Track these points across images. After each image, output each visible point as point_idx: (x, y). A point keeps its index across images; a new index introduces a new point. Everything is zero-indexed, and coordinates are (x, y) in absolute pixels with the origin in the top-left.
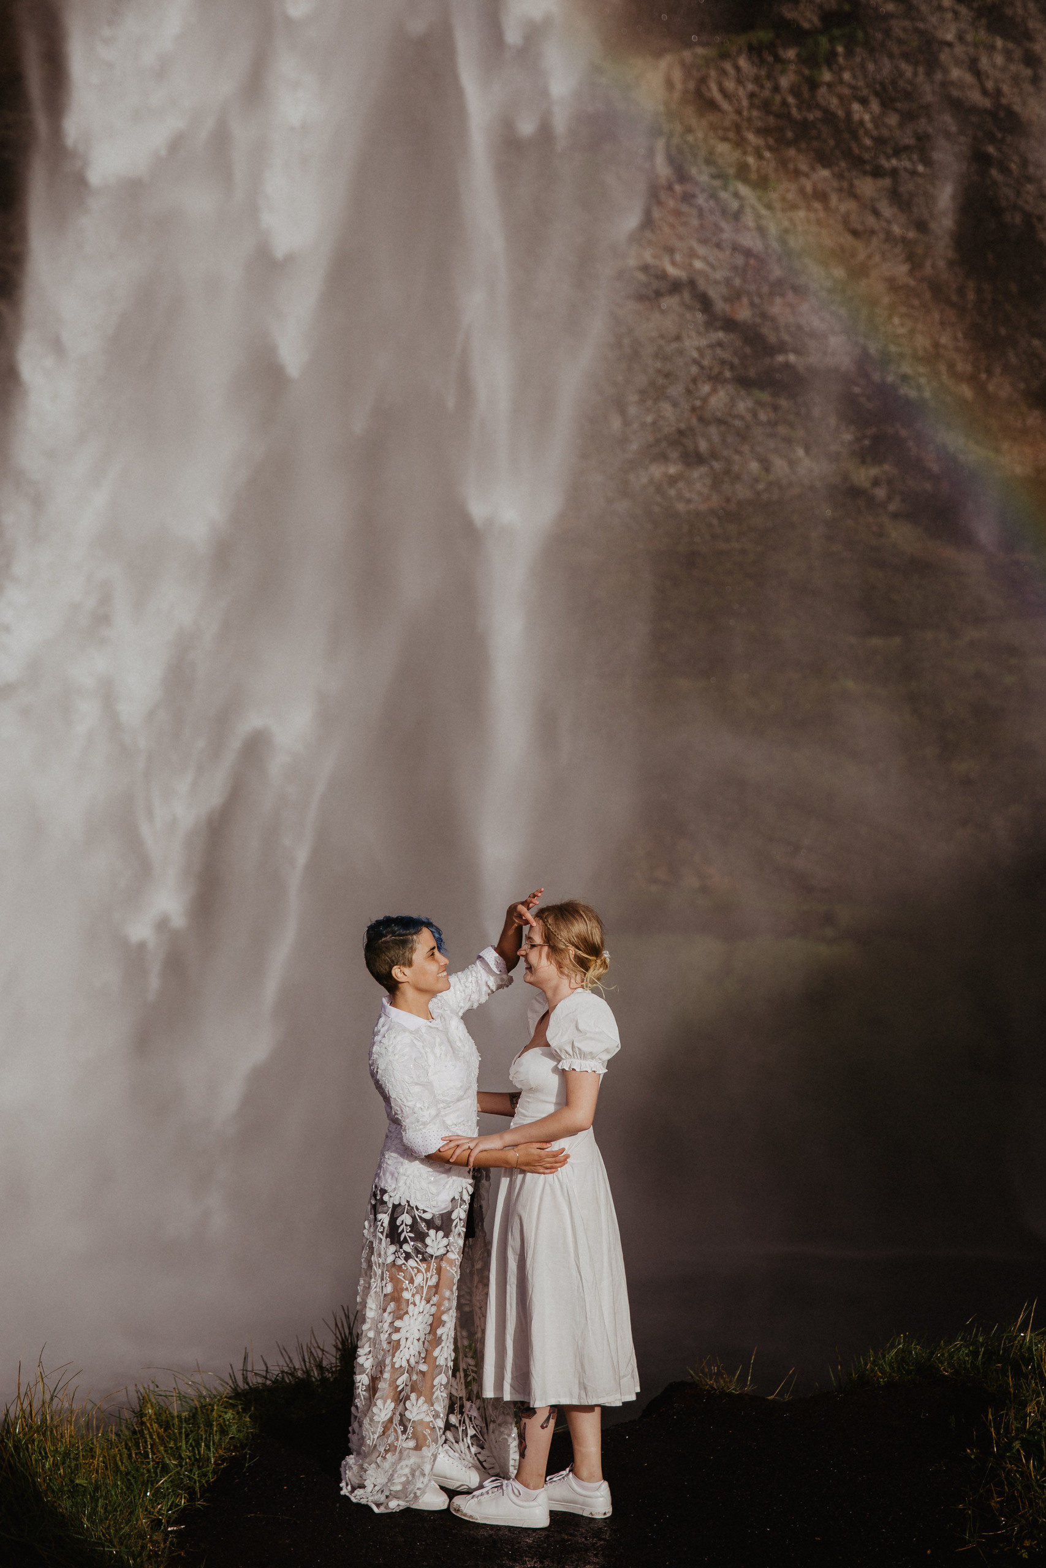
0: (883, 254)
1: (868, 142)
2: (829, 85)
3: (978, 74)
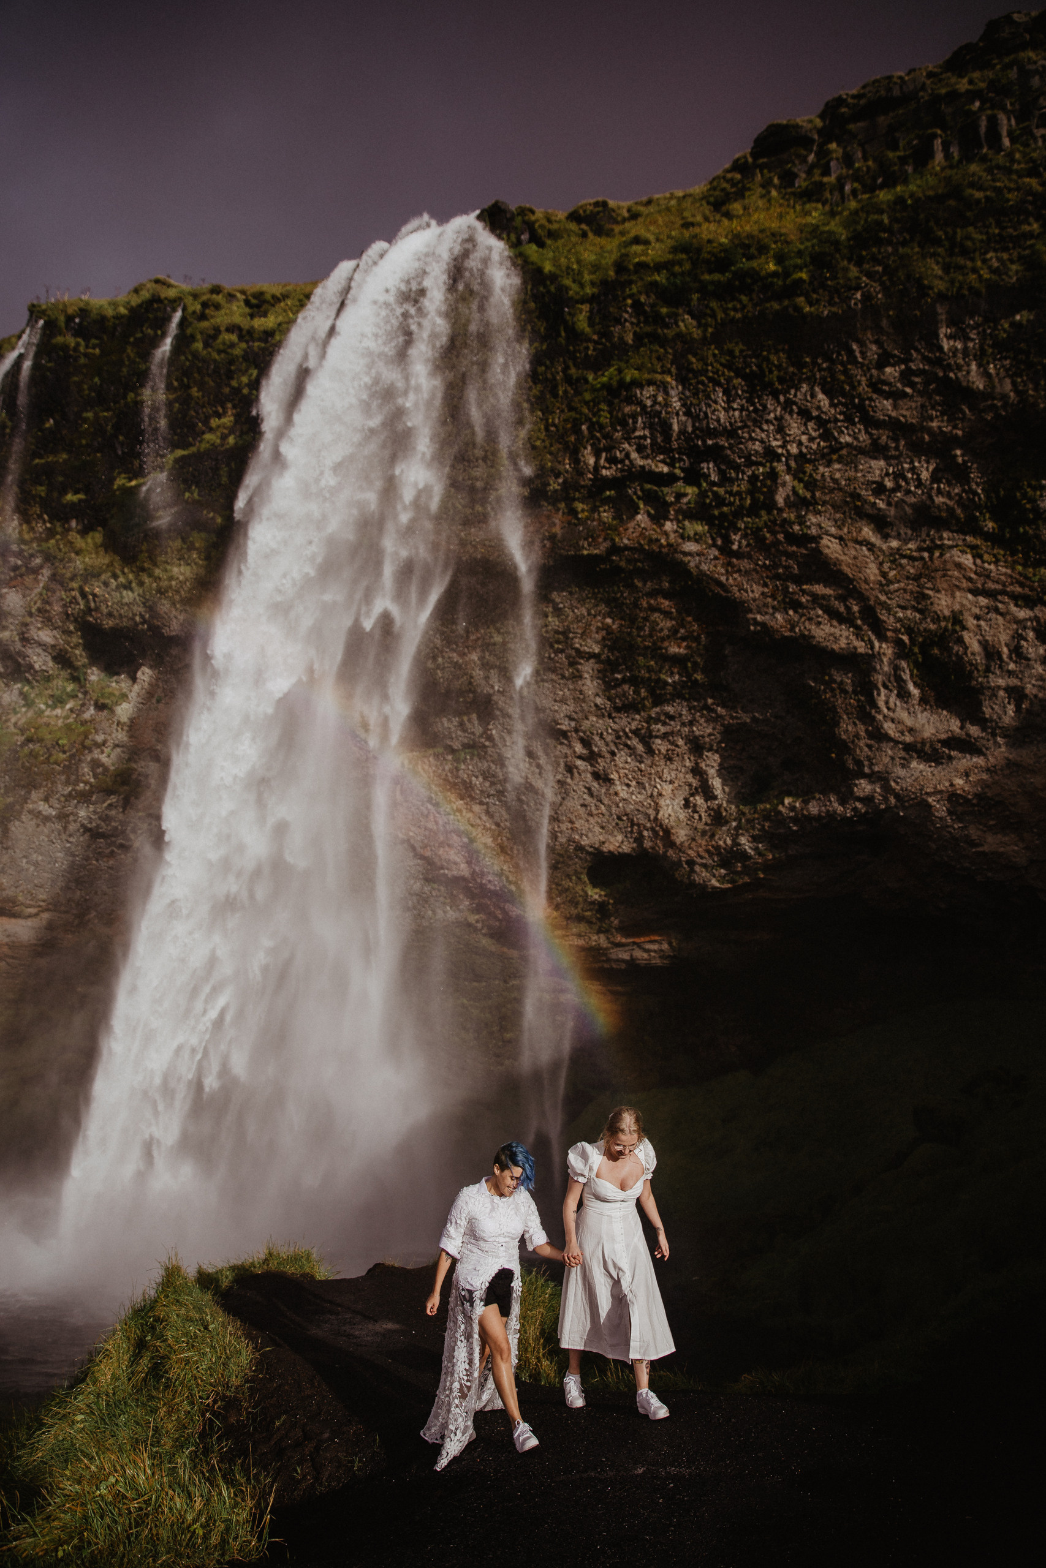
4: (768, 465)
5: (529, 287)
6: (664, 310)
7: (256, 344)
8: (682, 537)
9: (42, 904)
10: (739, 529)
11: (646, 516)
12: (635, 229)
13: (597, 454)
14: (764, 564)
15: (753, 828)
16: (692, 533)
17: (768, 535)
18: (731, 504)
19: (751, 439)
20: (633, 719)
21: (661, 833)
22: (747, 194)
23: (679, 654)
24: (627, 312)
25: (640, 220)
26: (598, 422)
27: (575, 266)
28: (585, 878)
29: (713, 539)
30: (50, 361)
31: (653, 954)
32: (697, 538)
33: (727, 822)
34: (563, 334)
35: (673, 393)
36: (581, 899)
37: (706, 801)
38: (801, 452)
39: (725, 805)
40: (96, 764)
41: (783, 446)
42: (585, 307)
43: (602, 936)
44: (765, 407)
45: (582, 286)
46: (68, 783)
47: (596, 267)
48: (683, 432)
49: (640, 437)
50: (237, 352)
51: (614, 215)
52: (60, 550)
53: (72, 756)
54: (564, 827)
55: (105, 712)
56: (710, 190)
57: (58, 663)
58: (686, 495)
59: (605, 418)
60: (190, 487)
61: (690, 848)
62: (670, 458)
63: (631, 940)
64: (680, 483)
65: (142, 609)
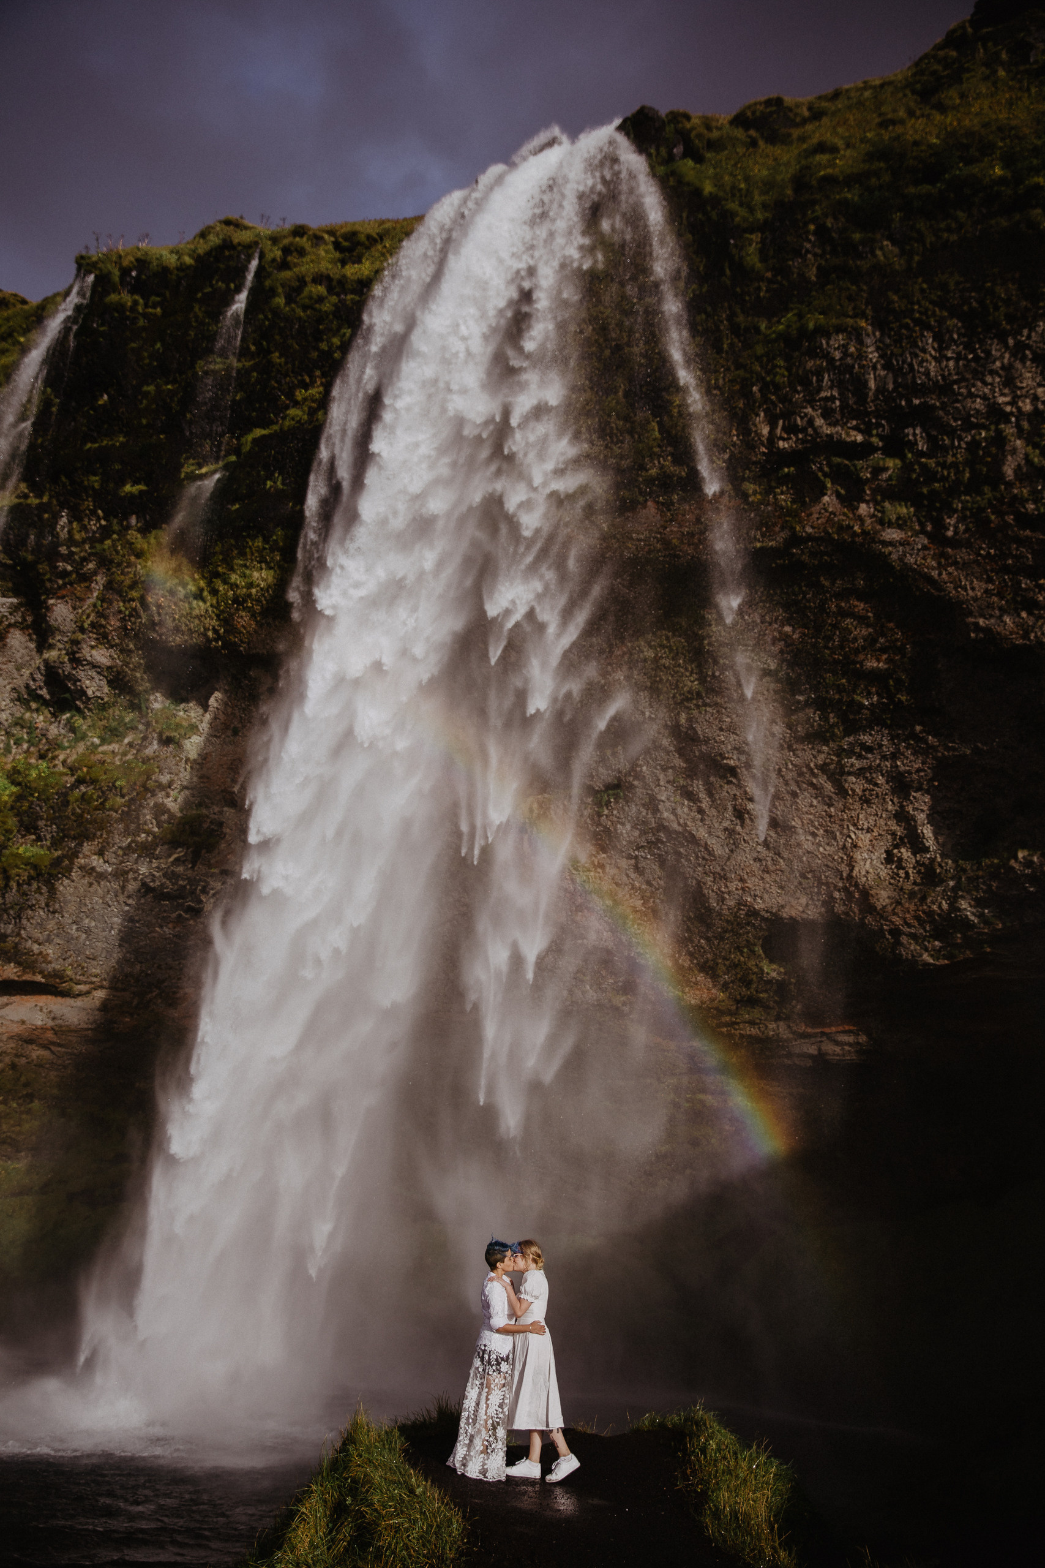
0: (630, 895)
1: (624, 843)
2: (607, 816)
3: (676, 815)
4: (993, 427)
5: (684, 215)
6: (857, 236)
7: (349, 297)
8: (881, 522)
9: (94, 979)
10: (956, 511)
11: (834, 497)
12: (819, 132)
13: (772, 422)
14: (989, 553)
15: (977, 889)
16: (894, 517)
17: (993, 517)
18: (944, 479)
19: (971, 395)
20: (819, 752)
21: (857, 895)
22: (966, 76)
23: (878, 668)
24: (809, 241)
25: (825, 120)
26: (773, 382)
27: (743, 186)
28: (759, 950)
29: (921, 524)
30: (103, 325)
31: (847, 1048)
32: (900, 524)
33: (942, 881)
34: (728, 272)
35: (868, 341)
36: (754, 977)
37: (914, 854)
38: (1036, 409)
39: (939, 860)
40: (160, 810)
41: (1013, 403)
42: (756, 237)
43: (781, 1023)
44: (988, 353)
45: (751, 210)
46: (127, 832)
47: (769, 185)
48: (881, 389)
49: (826, 399)
50: (326, 307)
51: (791, 115)
52: (117, 552)
53: (132, 801)
54: (732, 886)
55: (172, 746)
56: (914, 75)
57: (114, 688)
58: (886, 469)
59: (782, 377)
60: (273, 474)
61: (895, 914)
62: (864, 423)
63: (819, 1030)
64: (878, 455)
65: (214, 622)
